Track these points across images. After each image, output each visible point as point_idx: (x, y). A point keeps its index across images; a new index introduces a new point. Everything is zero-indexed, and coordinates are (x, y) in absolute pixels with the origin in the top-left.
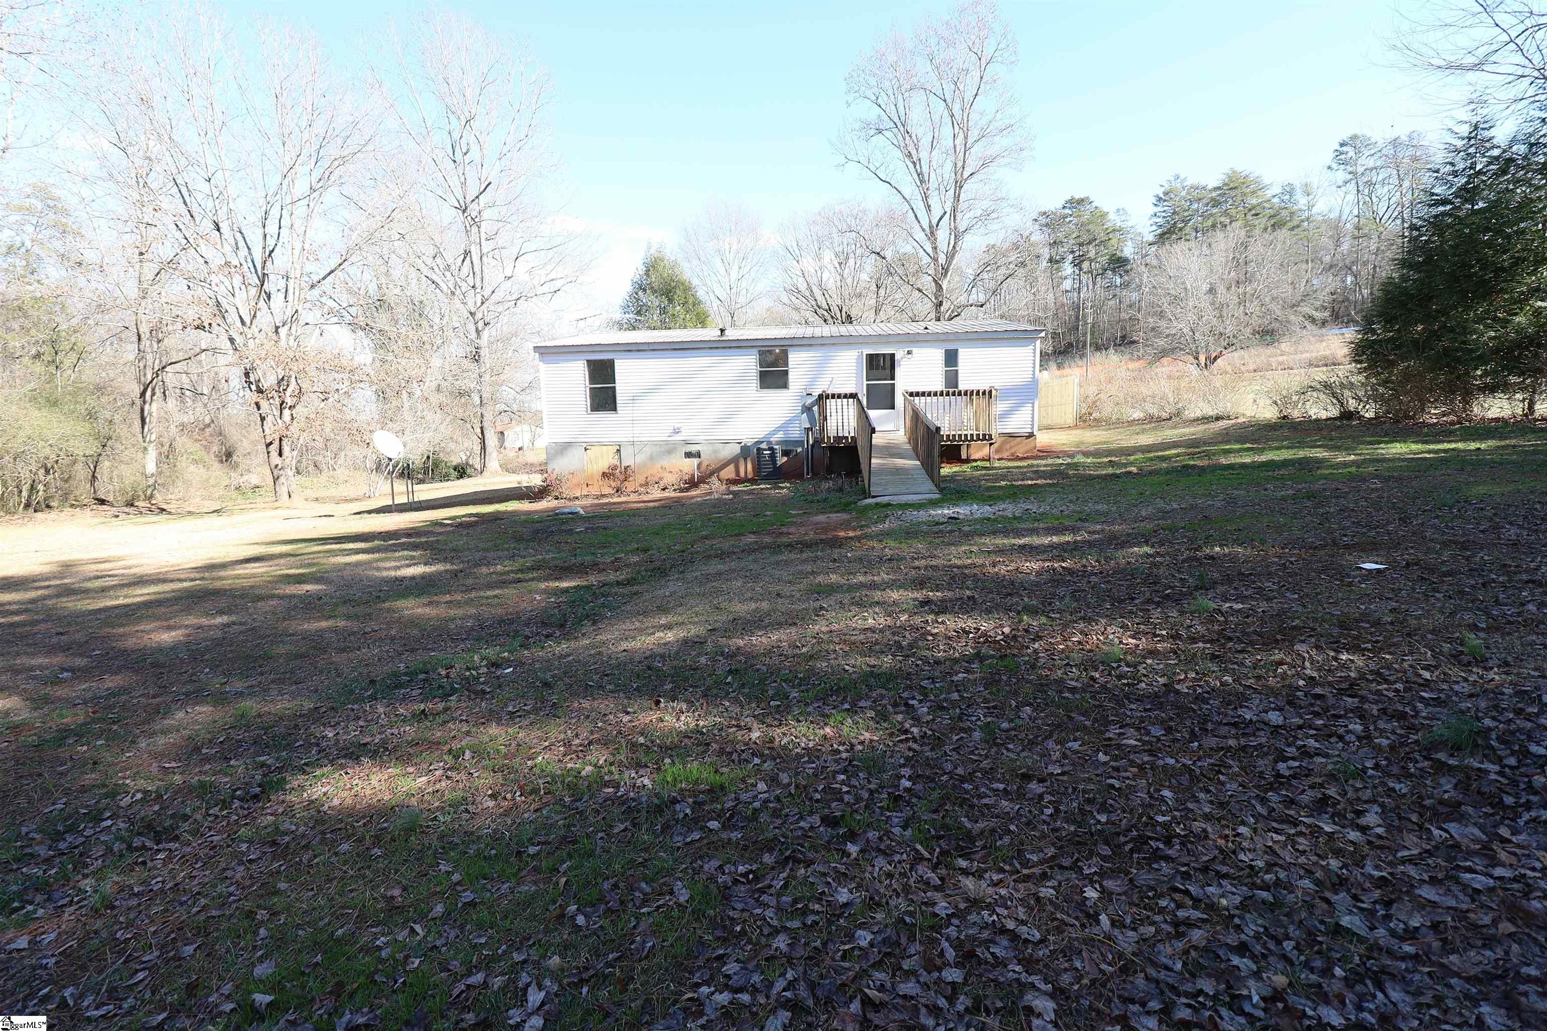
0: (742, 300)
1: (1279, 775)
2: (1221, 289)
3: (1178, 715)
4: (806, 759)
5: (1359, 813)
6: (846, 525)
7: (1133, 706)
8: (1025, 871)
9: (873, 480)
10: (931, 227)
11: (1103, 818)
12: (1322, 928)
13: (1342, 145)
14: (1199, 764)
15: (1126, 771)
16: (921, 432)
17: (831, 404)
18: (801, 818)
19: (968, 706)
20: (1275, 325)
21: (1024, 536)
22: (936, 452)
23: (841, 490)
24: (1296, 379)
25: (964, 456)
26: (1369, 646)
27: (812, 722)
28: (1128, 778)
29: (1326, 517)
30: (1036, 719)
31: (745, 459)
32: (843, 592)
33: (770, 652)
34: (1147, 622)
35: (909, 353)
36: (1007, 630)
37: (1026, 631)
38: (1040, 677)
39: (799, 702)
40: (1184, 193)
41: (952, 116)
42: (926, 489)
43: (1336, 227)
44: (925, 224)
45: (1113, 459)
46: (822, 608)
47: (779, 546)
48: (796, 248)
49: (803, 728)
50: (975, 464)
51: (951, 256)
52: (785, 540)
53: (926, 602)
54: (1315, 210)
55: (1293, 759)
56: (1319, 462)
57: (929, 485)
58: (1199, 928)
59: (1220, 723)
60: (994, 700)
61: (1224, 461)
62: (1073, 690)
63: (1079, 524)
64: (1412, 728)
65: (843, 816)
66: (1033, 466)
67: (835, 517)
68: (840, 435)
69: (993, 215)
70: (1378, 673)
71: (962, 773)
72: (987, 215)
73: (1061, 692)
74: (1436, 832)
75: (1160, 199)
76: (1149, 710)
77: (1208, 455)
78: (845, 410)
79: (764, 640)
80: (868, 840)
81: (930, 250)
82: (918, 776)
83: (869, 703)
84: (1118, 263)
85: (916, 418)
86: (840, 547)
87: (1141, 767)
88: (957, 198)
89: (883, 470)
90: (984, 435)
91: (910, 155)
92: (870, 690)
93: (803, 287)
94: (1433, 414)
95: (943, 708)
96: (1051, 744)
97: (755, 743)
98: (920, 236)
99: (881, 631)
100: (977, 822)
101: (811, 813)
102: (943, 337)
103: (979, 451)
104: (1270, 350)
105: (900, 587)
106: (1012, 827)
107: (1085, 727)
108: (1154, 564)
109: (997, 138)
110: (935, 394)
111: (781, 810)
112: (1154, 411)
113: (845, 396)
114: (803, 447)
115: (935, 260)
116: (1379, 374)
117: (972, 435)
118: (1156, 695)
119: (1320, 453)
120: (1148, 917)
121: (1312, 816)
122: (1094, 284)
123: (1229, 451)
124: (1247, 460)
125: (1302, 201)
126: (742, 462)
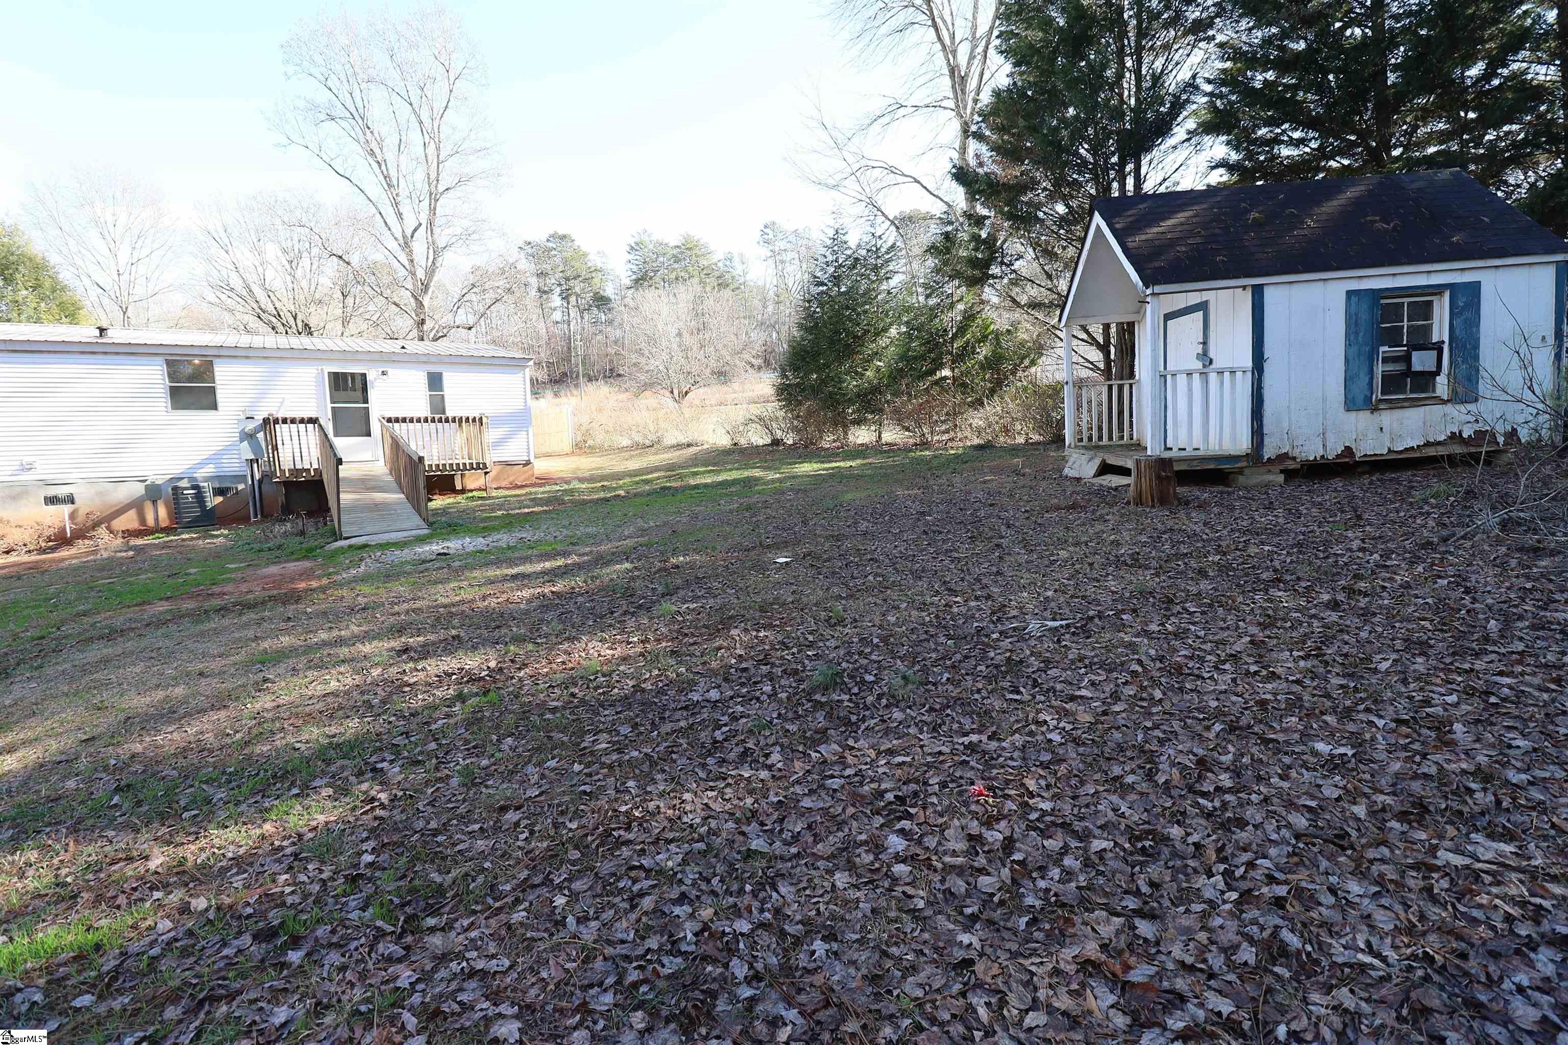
0: (139, 291)
1: (716, 742)
2: (686, 335)
3: (643, 711)
4: (235, 871)
5: (767, 756)
6: (308, 575)
7: (606, 712)
8: (497, 905)
9: (344, 518)
10: (404, 237)
11: (574, 825)
12: (739, 857)
13: (766, 227)
14: (657, 749)
15: (598, 774)
16: (402, 461)
17: (282, 431)
18: (225, 944)
19: (446, 753)
20: (727, 368)
21: (517, 565)
22: (422, 483)
23: (302, 533)
24: (739, 414)
25: (459, 487)
26: (778, 623)
27: (244, 823)
28: (599, 780)
29: (757, 525)
30: (516, 747)
31: (154, 502)
32: (297, 656)
33: (185, 750)
34: (623, 631)
35: (384, 373)
36: (493, 664)
37: (512, 661)
38: (523, 705)
39: (226, 803)
40: (651, 247)
41: (421, 123)
42: (413, 524)
43: (763, 290)
44: (397, 231)
45: (605, 483)
46: (266, 680)
47: (206, 612)
48: (223, 235)
49: (231, 833)
50: (470, 495)
51: (431, 271)
52: (216, 602)
53: (406, 650)
54: (748, 277)
55: (725, 725)
56: (757, 479)
57: (417, 520)
58: (649, 894)
59: (675, 710)
60: (475, 740)
61: (692, 482)
62: (554, 710)
63: (571, 548)
64: (801, 680)
65: (282, 924)
66: (531, 494)
67: (292, 566)
68: (299, 466)
69: (474, 236)
70: (784, 643)
71: (435, 826)
72: (467, 235)
73: (542, 715)
74: (813, 755)
75: (632, 248)
76: (620, 712)
77: (681, 477)
78: (303, 438)
79: (176, 736)
80: (317, 939)
81: (406, 263)
82: (384, 845)
83: (325, 781)
84: (601, 301)
85: (396, 447)
86: (297, 602)
87: (611, 767)
88: (433, 211)
89: (355, 508)
90: (478, 464)
91: (372, 153)
92: (328, 765)
93: (236, 283)
94: (828, 441)
95: (418, 762)
96: (530, 769)
97: (156, 873)
98: (393, 245)
99: (347, 693)
100: (449, 872)
101: (240, 933)
102: (424, 359)
103: (473, 481)
104: (725, 388)
105: (374, 638)
106: (487, 865)
107: (563, 743)
108: (633, 579)
109: (472, 158)
110: (419, 421)
111: (193, 946)
112: (639, 438)
113: (302, 421)
114: (246, 483)
115: (413, 274)
116: (792, 410)
117: (465, 464)
118: (626, 697)
119: (757, 473)
120: (609, 902)
121: (737, 768)
122: (582, 318)
123: (695, 474)
124: (709, 480)
125: (738, 270)
126: (148, 507)
